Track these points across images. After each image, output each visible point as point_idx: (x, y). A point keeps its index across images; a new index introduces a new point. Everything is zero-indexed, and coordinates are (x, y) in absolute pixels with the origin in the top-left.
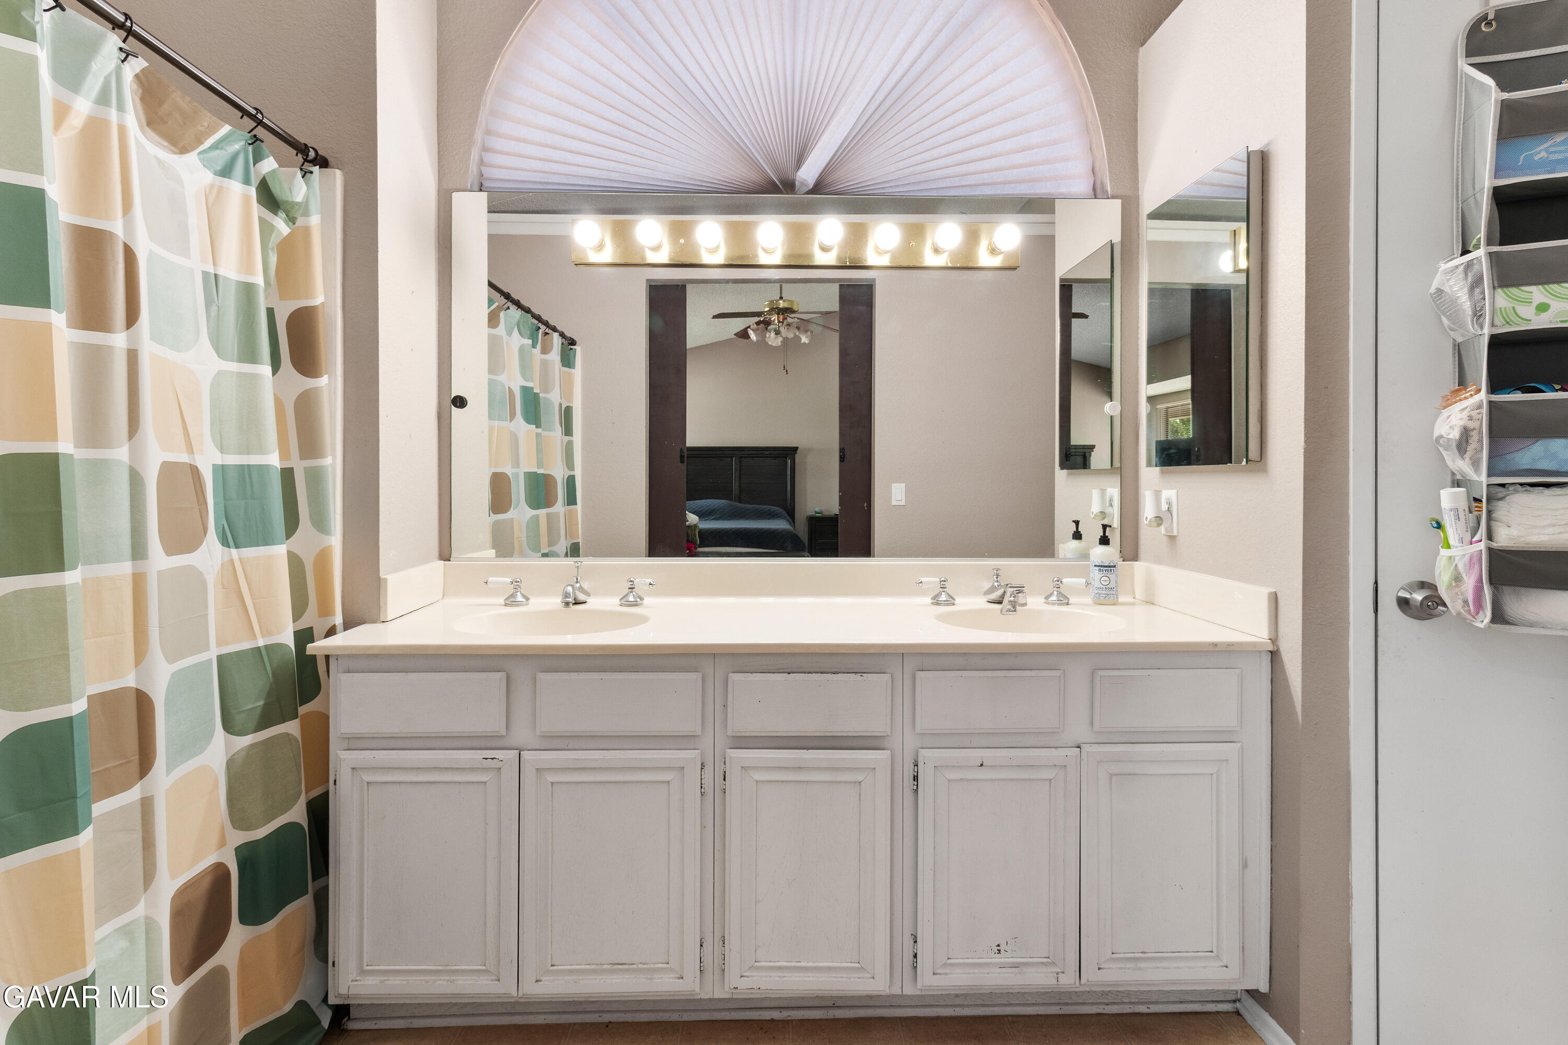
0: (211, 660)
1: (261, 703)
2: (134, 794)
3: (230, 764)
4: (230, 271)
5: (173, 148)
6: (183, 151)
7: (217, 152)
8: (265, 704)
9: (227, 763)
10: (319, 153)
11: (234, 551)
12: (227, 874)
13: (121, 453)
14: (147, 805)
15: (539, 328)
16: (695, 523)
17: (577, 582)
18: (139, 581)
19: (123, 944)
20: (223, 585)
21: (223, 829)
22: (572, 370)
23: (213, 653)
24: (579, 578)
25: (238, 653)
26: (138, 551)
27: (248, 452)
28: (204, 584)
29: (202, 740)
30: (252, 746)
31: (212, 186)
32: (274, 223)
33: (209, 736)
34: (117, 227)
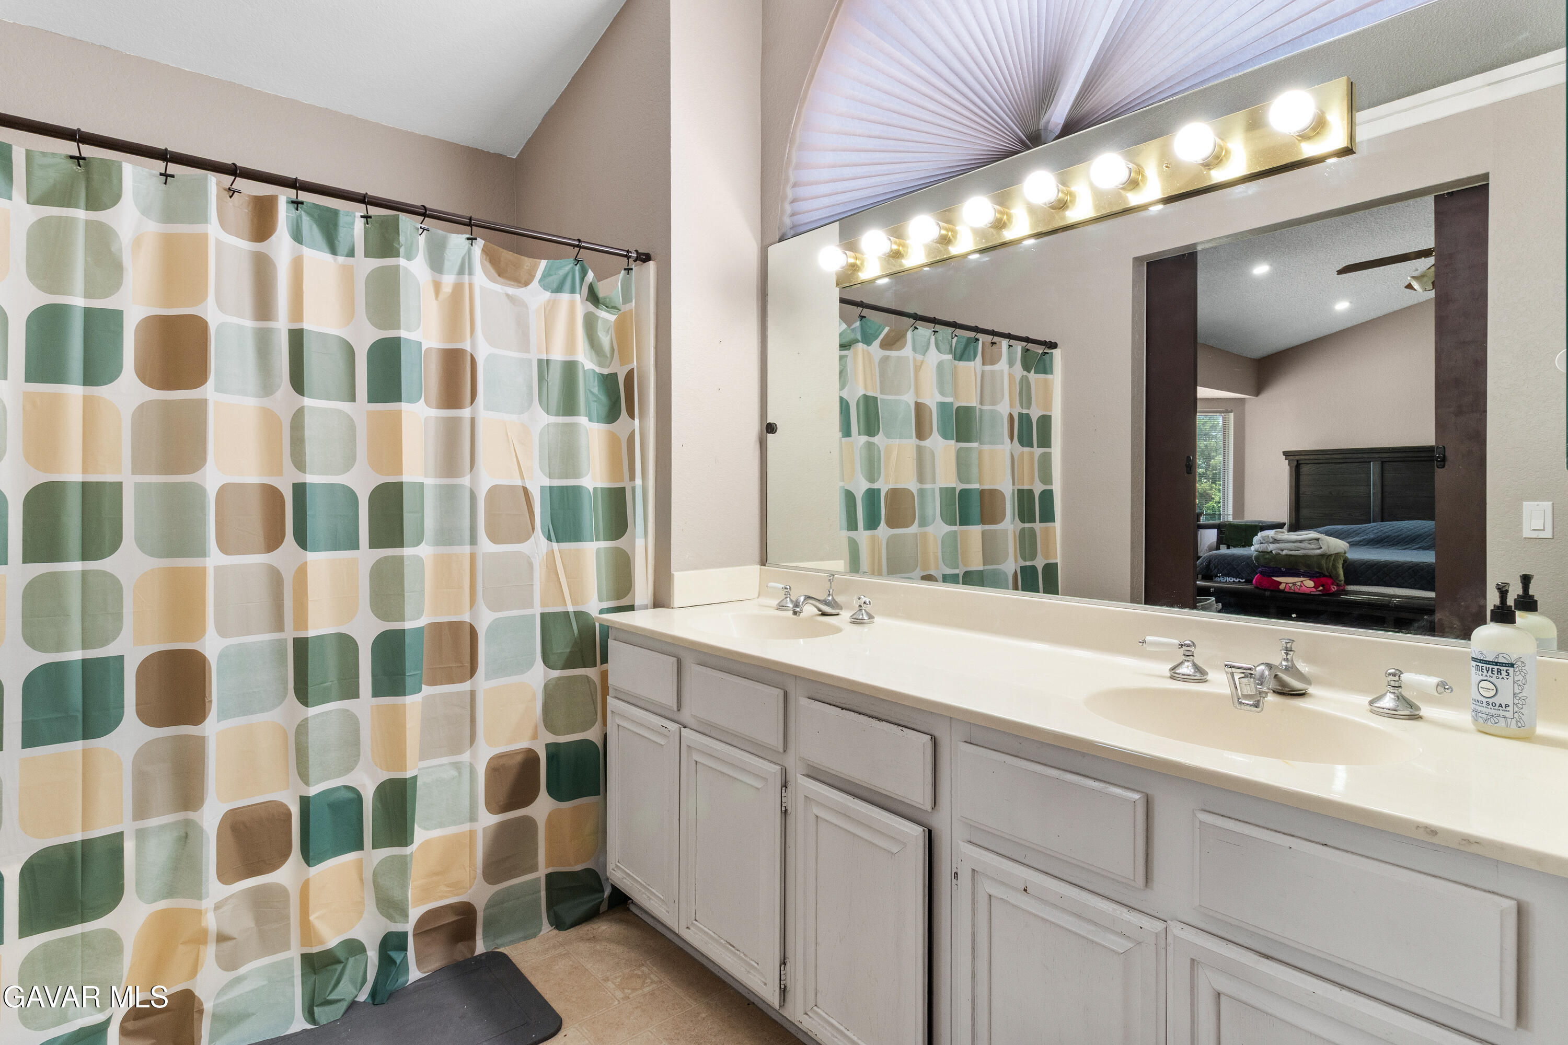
0: (534, 615)
1: (568, 650)
2: (466, 686)
3: (546, 686)
4: (558, 355)
5: (519, 284)
6: (526, 284)
7: (551, 278)
8: (570, 652)
9: (545, 685)
10: (639, 251)
11: (555, 545)
12: (536, 759)
13: (466, 481)
14: (473, 694)
15: (977, 340)
16: (1342, 551)
17: (829, 595)
18: (473, 557)
19: (454, 773)
20: (547, 567)
21: (536, 727)
22: (1049, 376)
23: (537, 610)
24: (831, 590)
25: (554, 614)
26: (473, 541)
27: (567, 477)
28: (531, 565)
29: (523, 666)
30: (560, 678)
31: (549, 301)
32: (598, 315)
33: (531, 664)
34: (467, 346)
